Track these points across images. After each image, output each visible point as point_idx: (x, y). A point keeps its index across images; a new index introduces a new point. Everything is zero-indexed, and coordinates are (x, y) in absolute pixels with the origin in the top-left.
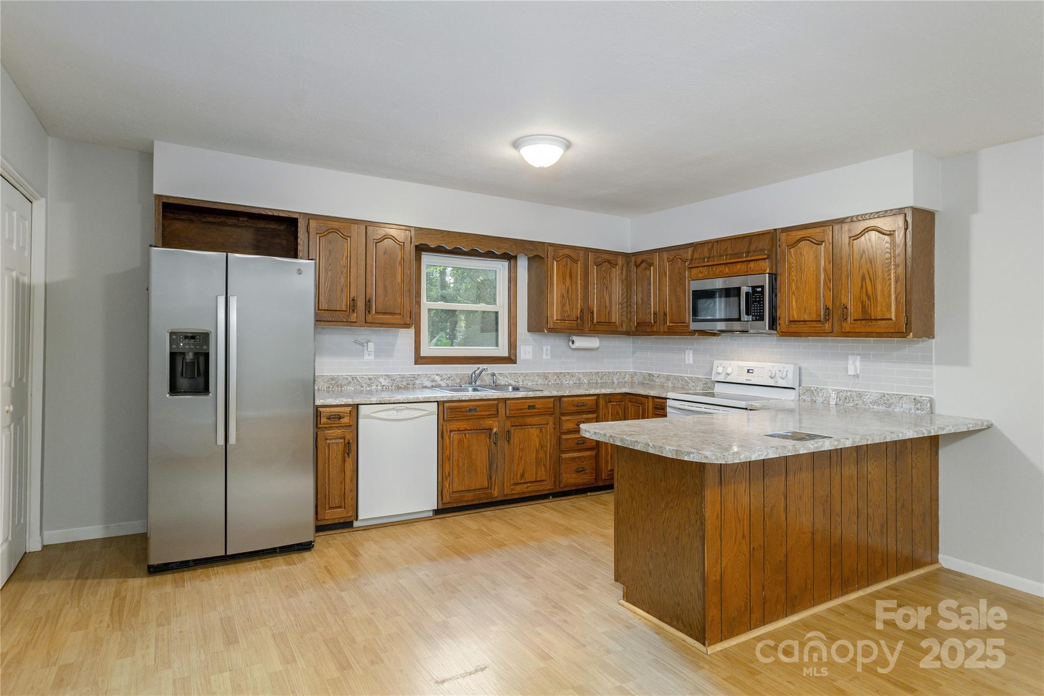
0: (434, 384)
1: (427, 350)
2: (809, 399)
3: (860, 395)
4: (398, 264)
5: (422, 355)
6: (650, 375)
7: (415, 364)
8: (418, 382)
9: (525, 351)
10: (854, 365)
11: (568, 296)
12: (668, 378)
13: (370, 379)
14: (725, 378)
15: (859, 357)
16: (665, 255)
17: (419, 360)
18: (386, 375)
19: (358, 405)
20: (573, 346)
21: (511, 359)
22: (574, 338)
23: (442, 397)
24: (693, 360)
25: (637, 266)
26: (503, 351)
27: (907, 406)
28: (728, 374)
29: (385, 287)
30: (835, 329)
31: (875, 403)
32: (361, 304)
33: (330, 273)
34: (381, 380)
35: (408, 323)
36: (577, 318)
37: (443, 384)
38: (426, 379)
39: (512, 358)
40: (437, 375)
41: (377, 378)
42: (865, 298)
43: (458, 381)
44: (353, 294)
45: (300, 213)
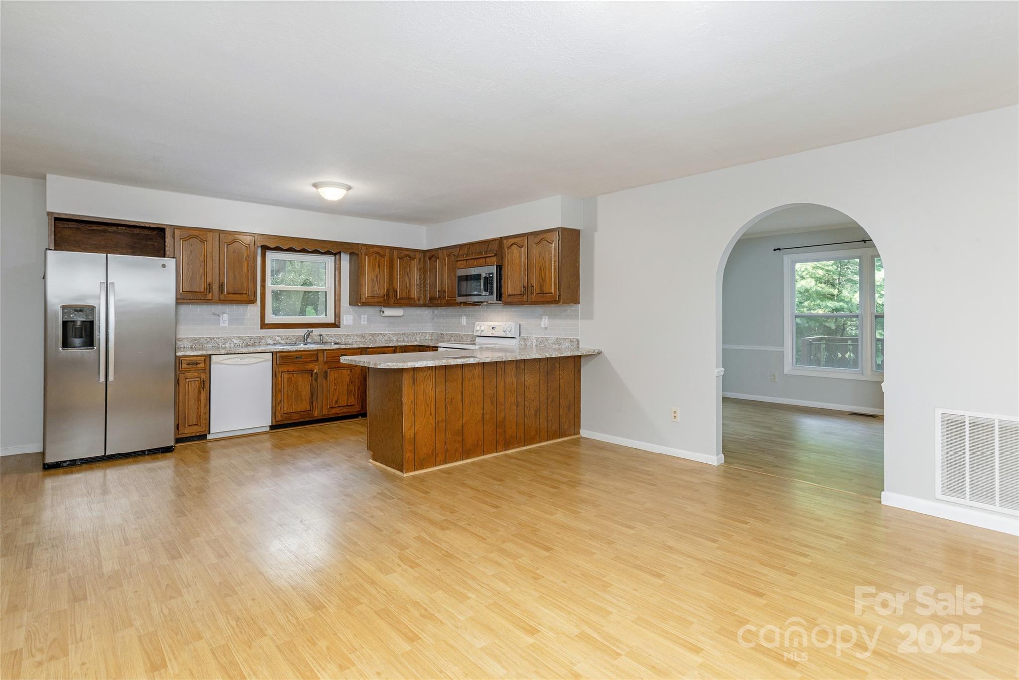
0: (275, 343)
1: (270, 318)
2: (524, 344)
3: (547, 339)
4: (244, 259)
5: (266, 322)
6: (442, 334)
7: (261, 329)
8: (263, 341)
9: (347, 319)
10: (545, 321)
11: (377, 280)
12: (451, 335)
13: (225, 340)
14: (481, 334)
15: (547, 317)
16: (445, 252)
17: (264, 325)
18: (238, 337)
19: (211, 355)
20: (384, 315)
21: (336, 325)
22: (384, 309)
23: (276, 349)
24: (466, 322)
25: (430, 259)
26: (331, 320)
27: (567, 344)
28: (482, 331)
29: (235, 276)
30: (529, 300)
31: (553, 344)
32: (216, 287)
33: (191, 266)
34: (234, 340)
35: (253, 300)
36: (384, 295)
37: (282, 342)
38: (269, 339)
39: (337, 323)
40: (278, 336)
41: (230, 338)
42: (541, 280)
43: (295, 340)
44: (209, 280)
45: (167, 225)
